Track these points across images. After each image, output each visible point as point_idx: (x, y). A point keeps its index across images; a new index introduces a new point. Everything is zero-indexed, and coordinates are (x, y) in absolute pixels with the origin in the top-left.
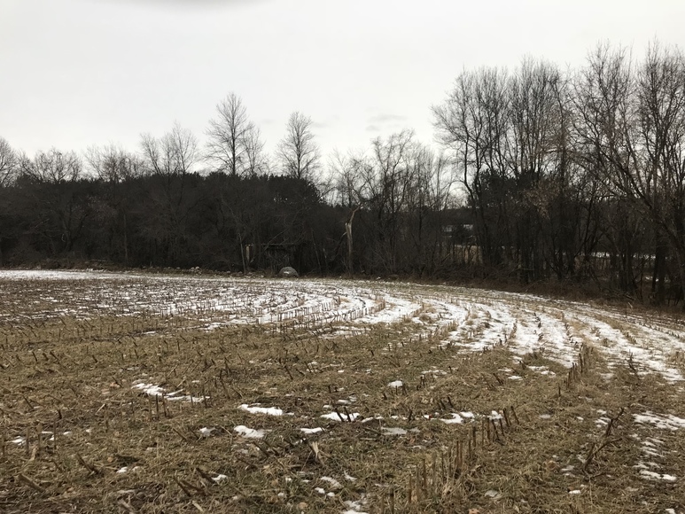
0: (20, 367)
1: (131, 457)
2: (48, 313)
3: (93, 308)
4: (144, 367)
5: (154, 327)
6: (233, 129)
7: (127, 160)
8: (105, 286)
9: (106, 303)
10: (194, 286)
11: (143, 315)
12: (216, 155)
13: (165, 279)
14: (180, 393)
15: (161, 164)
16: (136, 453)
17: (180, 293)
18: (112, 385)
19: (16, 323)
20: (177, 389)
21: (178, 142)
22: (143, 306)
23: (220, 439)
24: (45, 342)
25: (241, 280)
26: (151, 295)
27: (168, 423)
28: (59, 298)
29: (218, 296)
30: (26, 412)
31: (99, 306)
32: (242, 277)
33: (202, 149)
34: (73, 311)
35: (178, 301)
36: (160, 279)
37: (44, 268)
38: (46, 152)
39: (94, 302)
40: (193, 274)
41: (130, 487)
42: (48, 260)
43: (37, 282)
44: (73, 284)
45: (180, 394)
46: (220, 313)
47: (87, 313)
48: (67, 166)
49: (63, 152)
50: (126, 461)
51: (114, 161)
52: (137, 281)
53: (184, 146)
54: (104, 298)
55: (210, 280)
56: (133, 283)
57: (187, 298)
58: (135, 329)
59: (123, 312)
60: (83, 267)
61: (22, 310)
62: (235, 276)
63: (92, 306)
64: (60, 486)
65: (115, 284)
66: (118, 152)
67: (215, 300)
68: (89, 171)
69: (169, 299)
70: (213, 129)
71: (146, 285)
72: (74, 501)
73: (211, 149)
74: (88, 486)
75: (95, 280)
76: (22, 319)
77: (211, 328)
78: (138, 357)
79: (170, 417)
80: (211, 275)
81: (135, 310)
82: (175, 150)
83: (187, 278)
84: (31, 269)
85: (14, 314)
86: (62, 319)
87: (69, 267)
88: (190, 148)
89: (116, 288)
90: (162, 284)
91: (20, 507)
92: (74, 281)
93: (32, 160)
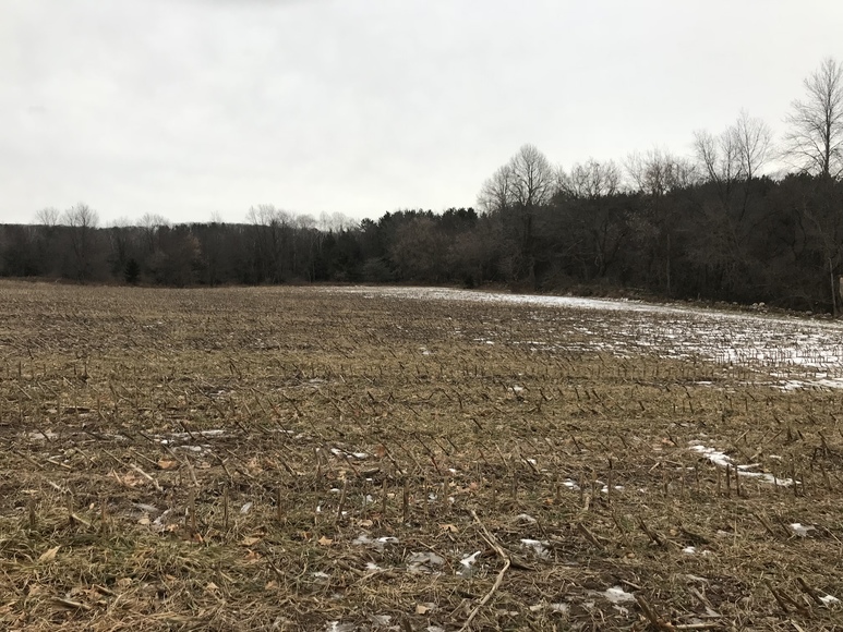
0: (562, 403)
1: (699, 537)
2: (583, 346)
3: (632, 344)
4: (702, 425)
5: (710, 376)
6: (828, 109)
7: (675, 166)
8: (644, 320)
9: (647, 341)
10: (758, 328)
11: (694, 359)
12: (800, 149)
13: (718, 316)
14: (755, 468)
15: (718, 169)
16: (705, 532)
17: (739, 336)
18: (665, 441)
19: (553, 353)
20: (750, 462)
21: (743, 138)
22: (692, 348)
23: (823, 545)
24: (584, 378)
25: (830, 325)
26: (701, 335)
27: (743, 504)
28: (593, 330)
29: (796, 344)
30: (573, 454)
31: (639, 343)
32: (830, 320)
33: (779, 142)
34: (609, 346)
35: (737, 346)
36: (712, 315)
37: (575, 294)
38: (583, 164)
39: (632, 338)
40: (756, 312)
41: (702, 573)
42: (579, 286)
43: (570, 311)
44: (607, 314)
45: (755, 470)
46: (801, 368)
47: (625, 350)
48: (604, 179)
49: (601, 163)
50: (693, 540)
51: (657, 169)
52: (682, 317)
53: (751, 142)
54: (643, 334)
55: (782, 322)
56: (677, 318)
57: (749, 342)
58: (685, 375)
59: (668, 353)
60: (617, 296)
61: (557, 339)
62: (819, 318)
63: (630, 342)
64: (618, 547)
65: (656, 319)
66: (664, 157)
67: (791, 349)
68: (629, 183)
69: (726, 342)
70: (796, 113)
71: (693, 323)
72: (636, 570)
73: (793, 141)
74: (650, 557)
75: (631, 312)
76: (558, 349)
77: (788, 386)
78: (693, 411)
79: (746, 498)
80: (781, 315)
81: (682, 352)
82: (739, 148)
83: (749, 318)
84: (563, 295)
85: (550, 343)
86: (598, 353)
87: (602, 295)
88: (760, 143)
89: (656, 323)
90: (714, 322)
91: (579, 559)
92: (609, 311)
93: (569, 174)
